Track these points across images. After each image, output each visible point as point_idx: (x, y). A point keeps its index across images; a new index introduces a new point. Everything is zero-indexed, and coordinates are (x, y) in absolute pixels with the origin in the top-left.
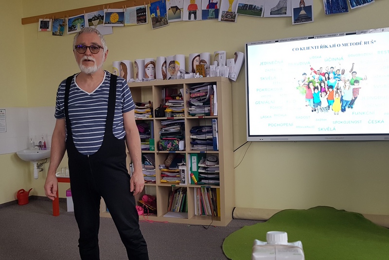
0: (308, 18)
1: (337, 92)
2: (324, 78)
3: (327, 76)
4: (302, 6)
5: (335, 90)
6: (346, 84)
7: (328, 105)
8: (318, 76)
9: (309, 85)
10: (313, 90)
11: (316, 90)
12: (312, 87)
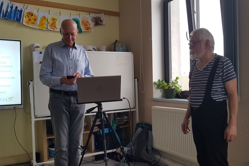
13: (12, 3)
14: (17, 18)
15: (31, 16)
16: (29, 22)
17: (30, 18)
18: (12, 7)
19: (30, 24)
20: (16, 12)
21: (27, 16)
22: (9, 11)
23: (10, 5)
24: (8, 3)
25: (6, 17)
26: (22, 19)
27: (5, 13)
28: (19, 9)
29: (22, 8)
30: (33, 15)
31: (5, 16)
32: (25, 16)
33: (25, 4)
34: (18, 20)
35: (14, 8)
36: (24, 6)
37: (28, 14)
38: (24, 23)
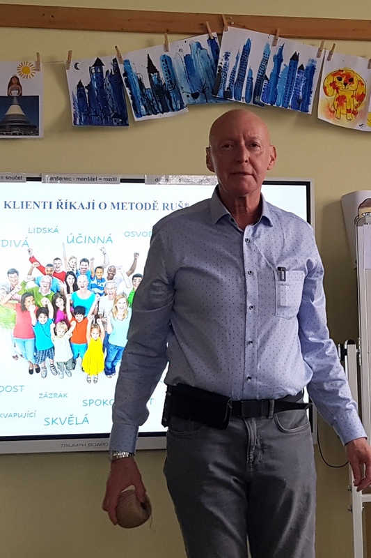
0: (29, 126)
1: (95, 325)
2: (63, 286)
3: (70, 279)
4: (15, 93)
5: (90, 317)
6: (118, 305)
7: (71, 356)
8: (47, 279)
9: (23, 301)
10: (33, 316)
11: (42, 315)
12: (32, 309)
13: (281, 41)
14: (296, 99)
15: (345, 84)
16: (339, 108)
17: (341, 93)
18: (279, 59)
19: (343, 117)
20: (294, 75)
21: (331, 84)
22: (268, 74)
23: (274, 51)
24: (268, 45)
25: (259, 95)
26: (312, 99)
27: (254, 81)
28: (303, 62)
29: (314, 57)
30: (351, 80)
31: (257, 92)
32: (325, 88)
33: (326, 42)
34: (301, 104)
35: (286, 61)
36: (320, 50)
37: (336, 80)
38: (321, 116)
